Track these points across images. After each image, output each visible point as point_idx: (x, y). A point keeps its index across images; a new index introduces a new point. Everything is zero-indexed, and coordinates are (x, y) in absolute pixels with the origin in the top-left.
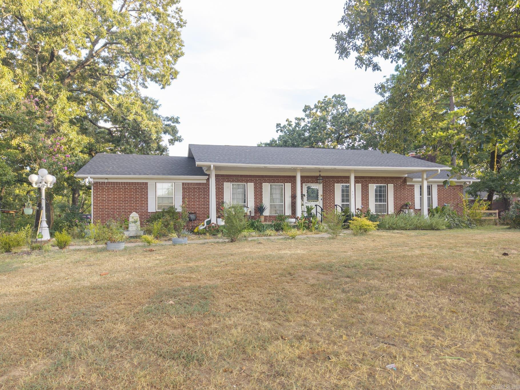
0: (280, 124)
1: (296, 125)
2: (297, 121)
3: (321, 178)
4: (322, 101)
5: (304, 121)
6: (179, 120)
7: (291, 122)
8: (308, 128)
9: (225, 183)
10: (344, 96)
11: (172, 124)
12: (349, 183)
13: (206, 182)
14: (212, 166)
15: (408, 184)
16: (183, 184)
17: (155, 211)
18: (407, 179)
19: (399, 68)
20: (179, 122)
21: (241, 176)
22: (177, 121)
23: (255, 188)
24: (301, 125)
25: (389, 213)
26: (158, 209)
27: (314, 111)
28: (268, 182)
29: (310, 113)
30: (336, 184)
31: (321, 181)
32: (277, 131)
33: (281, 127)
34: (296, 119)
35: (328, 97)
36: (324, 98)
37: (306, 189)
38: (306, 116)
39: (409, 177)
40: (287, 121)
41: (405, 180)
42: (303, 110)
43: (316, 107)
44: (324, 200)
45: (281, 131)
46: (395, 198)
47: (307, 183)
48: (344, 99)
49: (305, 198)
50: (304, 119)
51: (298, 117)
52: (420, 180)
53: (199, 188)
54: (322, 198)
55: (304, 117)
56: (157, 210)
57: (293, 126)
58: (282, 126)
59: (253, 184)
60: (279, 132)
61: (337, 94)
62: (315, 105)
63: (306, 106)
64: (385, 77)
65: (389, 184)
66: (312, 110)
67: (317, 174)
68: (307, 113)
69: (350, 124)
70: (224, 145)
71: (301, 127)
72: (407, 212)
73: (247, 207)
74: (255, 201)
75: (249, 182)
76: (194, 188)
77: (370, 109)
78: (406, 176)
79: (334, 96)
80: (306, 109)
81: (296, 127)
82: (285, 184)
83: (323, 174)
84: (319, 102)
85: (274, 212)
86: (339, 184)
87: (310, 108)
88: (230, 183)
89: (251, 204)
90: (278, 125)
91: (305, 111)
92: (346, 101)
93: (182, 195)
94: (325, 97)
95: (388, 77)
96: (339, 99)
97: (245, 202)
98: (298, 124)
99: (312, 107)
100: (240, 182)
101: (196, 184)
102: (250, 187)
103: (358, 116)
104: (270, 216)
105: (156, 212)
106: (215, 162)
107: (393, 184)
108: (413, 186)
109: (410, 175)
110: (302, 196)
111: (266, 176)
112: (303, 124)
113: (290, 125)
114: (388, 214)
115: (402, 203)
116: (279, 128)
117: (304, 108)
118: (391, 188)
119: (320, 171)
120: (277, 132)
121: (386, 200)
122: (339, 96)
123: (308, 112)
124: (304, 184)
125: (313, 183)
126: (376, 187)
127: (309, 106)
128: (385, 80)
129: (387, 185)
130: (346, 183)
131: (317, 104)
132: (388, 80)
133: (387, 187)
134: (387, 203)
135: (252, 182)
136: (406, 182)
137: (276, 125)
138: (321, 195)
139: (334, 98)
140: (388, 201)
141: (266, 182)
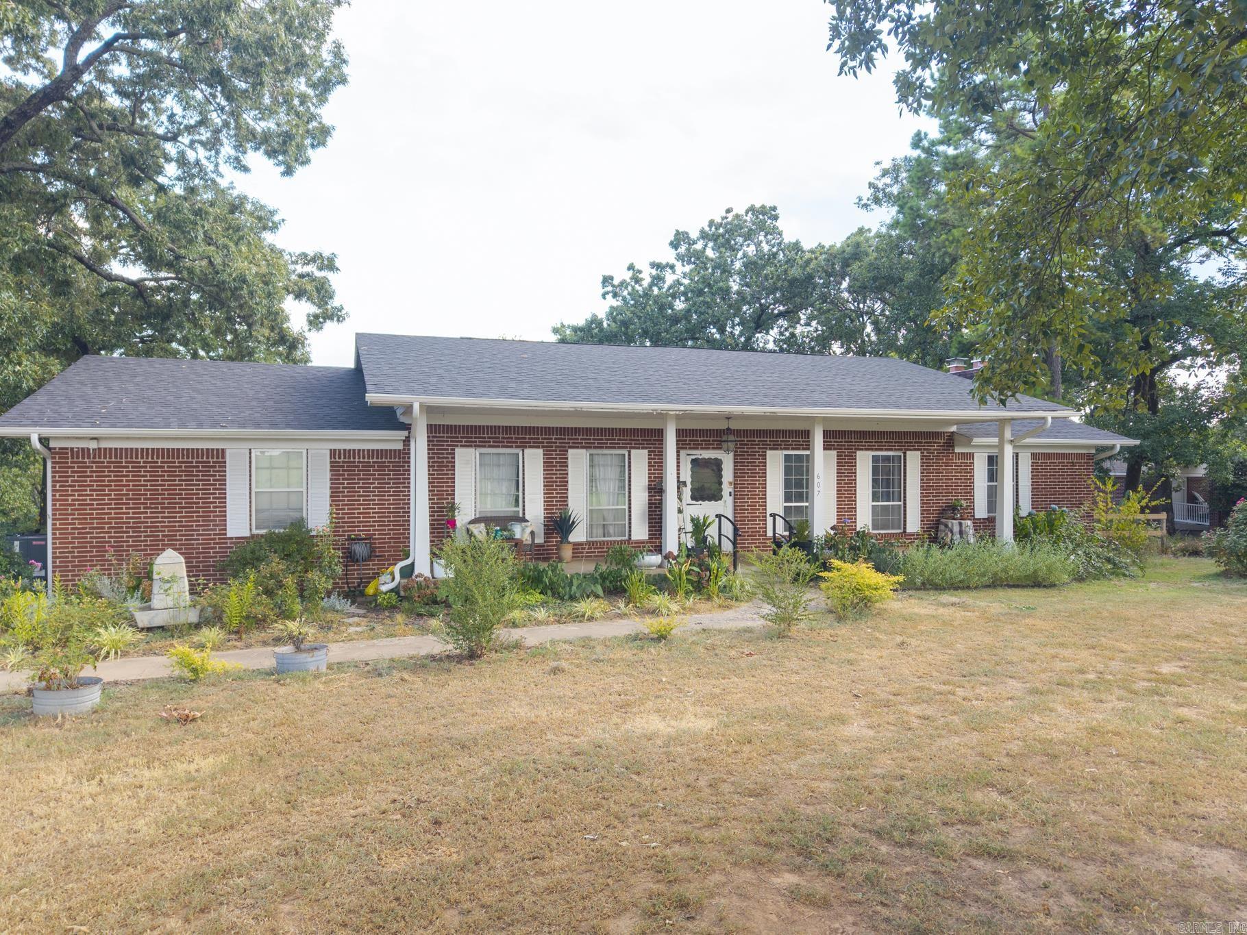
0: (612, 278)
1: (652, 282)
2: (654, 272)
3: (731, 438)
4: (720, 221)
5: (674, 272)
6: (338, 263)
7: (640, 272)
8: (682, 288)
9: (458, 451)
10: (774, 209)
11: (318, 274)
12: (808, 449)
13: (401, 448)
14: (416, 406)
15: (957, 450)
16: (333, 453)
17: (248, 535)
18: (956, 437)
19: (920, 140)
20: (337, 269)
21: (507, 429)
22: (329, 264)
23: (548, 464)
24: (664, 283)
25: (909, 530)
26: (257, 528)
27: (699, 246)
28: (582, 447)
29: (688, 250)
30: (769, 453)
31: (731, 445)
32: (604, 296)
33: (613, 286)
34: (654, 265)
35: (734, 213)
36: (724, 214)
37: (689, 466)
38: (680, 258)
39: (962, 432)
40: (629, 269)
41: (950, 440)
42: (671, 244)
43: (704, 235)
44: (737, 495)
45: (615, 295)
46: (926, 488)
47: (690, 448)
48: (776, 218)
49: (687, 492)
50: (672, 267)
51: (658, 261)
53: (382, 467)
54: (731, 490)
55: (672, 261)
56: (255, 532)
57: (646, 283)
58: (616, 282)
59: (540, 451)
60: (609, 297)
61: (758, 205)
62: (702, 232)
63: (678, 233)
64: (878, 163)
65: (908, 452)
66: (695, 243)
67: (723, 425)
68: (679, 250)
69: (788, 281)
70: (457, 335)
71: (666, 286)
72: (956, 529)
73: (524, 520)
75: (530, 447)
76: (367, 465)
77: (838, 245)
78: (954, 429)
79: (752, 209)
80: (679, 239)
81: (651, 286)
82: (633, 451)
83: (734, 425)
84: (711, 223)
85: (600, 531)
86: (779, 452)
87: (688, 237)
88: (472, 450)
89: (535, 509)
90: (607, 280)
91: (675, 245)
92: (780, 224)
93: (328, 485)
94: (728, 211)
95: (887, 164)
96: (764, 217)
97: (517, 504)
98: (658, 280)
99: (694, 235)
100: (503, 446)
101: (371, 453)
102: (533, 461)
103: (809, 261)
104: (589, 543)
105: (253, 536)
106: (425, 392)
107: (919, 453)
108: (971, 456)
109: (964, 429)
110: (681, 484)
111: (578, 431)
112: (670, 278)
113: (638, 281)
114: (905, 532)
115: (943, 502)
116: (610, 288)
117: (673, 238)
118: (914, 461)
119: (728, 418)
120: (604, 298)
121: (900, 495)
122: (763, 211)
123: (683, 249)
124: (683, 453)
125: (709, 448)
126: (875, 459)
127: (687, 233)
128: (877, 172)
129: (905, 453)
130: (799, 449)
131: (707, 229)
132: (885, 173)
133: (905, 459)
134: (905, 504)
135: (538, 447)
136: (953, 446)
137: (601, 279)
138: (730, 483)
139: (750, 214)
140: (905, 497)
141: (577, 447)
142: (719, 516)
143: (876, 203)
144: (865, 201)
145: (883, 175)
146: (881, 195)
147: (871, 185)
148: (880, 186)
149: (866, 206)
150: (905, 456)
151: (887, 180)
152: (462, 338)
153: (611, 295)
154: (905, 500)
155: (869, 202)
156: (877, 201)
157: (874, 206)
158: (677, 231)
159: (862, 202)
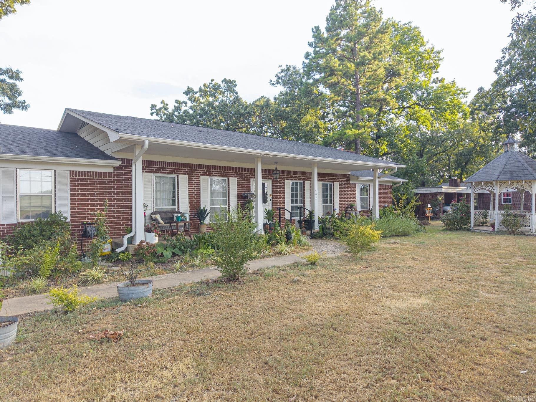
0: (156, 106)
1: (175, 109)
2: (176, 105)
3: (276, 173)
4: (209, 84)
5: (186, 106)
7: (167, 105)
8: (189, 114)
10: (235, 81)
11: (8, 80)
12: (303, 180)
13: (113, 171)
14: (147, 143)
15: (351, 182)
16: (72, 173)
17: (16, 222)
18: (350, 177)
19: (309, 56)
20: (22, 79)
21: (169, 164)
23: (190, 183)
24: (181, 110)
26: (21, 219)
27: (197, 95)
28: (207, 175)
29: (193, 96)
30: (286, 181)
32: (152, 114)
33: (157, 110)
34: (177, 102)
35: (215, 82)
36: (210, 82)
38: (190, 99)
39: (352, 175)
40: (162, 103)
41: (348, 178)
42: (185, 92)
43: (201, 90)
44: (273, 200)
45: (157, 114)
46: (341, 198)
48: (235, 86)
50: (186, 103)
51: (179, 100)
52: (372, 178)
53: (101, 182)
54: (271, 198)
55: (186, 100)
56: (20, 221)
57: (171, 110)
58: (158, 108)
59: (187, 176)
60: (154, 115)
61: (228, 79)
62: (200, 88)
63: (189, 88)
64: (280, 66)
65: (335, 183)
66: (196, 93)
68: (189, 96)
73: (179, 212)
74: (190, 203)
75: (182, 174)
76: (93, 181)
78: (350, 173)
79: (225, 80)
80: (189, 91)
81: (174, 111)
82: (230, 178)
84: (204, 85)
86: (289, 181)
87: (193, 90)
88: (152, 174)
89: (184, 207)
90: (153, 107)
91: (187, 93)
92: (236, 89)
93: (69, 192)
94: (212, 80)
95: (284, 67)
96: (230, 85)
97: (173, 204)
98: (177, 109)
99: (196, 89)
100: (168, 173)
101: (95, 174)
102: (184, 180)
105: (19, 223)
107: (338, 183)
108: (355, 185)
109: (355, 173)
111: (205, 166)
112: (184, 108)
113: (166, 109)
115: (346, 204)
116: (155, 111)
117: (186, 90)
118: (337, 185)
119: (276, 163)
120: (152, 115)
121: (332, 201)
122: (230, 82)
124: (252, 180)
126: (323, 184)
127: (192, 88)
128: (279, 70)
129: (333, 183)
130: (297, 180)
131: (203, 87)
132: (283, 71)
133: (333, 186)
134: (334, 205)
135: (185, 174)
136: (349, 181)
137: (150, 106)
138: (271, 195)
139: (224, 82)
140: (334, 202)
141: (205, 175)
143: (278, 84)
144: (273, 82)
145: (282, 72)
146: (280, 80)
147: (277, 75)
148: (280, 76)
149: (273, 84)
150: (333, 184)
151: (283, 74)
153: (155, 114)
154: (334, 203)
155: (275, 83)
156: (278, 82)
157: (276, 85)
158: (189, 87)
159: (272, 83)
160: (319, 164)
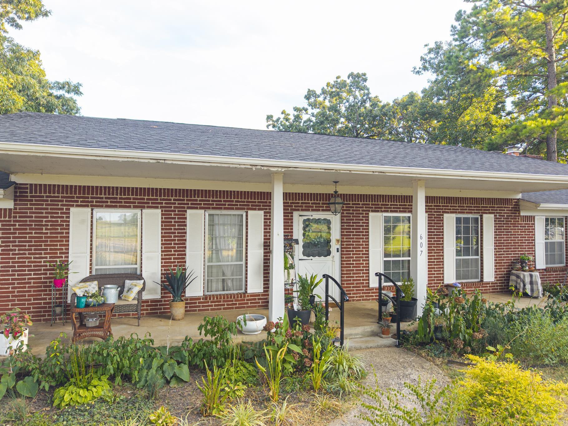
0: (272, 116)
1: (295, 119)
2: (296, 113)
3: (339, 200)
4: (333, 83)
5: (307, 113)
7: (288, 115)
8: (312, 123)
9: (73, 210)
10: (365, 75)
12: (411, 212)
13: (12, 206)
15: (522, 214)
18: (521, 203)
21: (125, 190)
23: (166, 224)
24: (301, 119)
25: (486, 280)
27: (321, 99)
28: (201, 208)
29: (315, 100)
30: (371, 214)
31: (338, 207)
33: (273, 121)
34: (296, 109)
35: (341, 79)
36: (336, 80)
37: (302, 226)
38: (310, 105)
39: (526, 198)
40: (282, 113)
41: (517, 206)
42: (306, 97)
43: (324, 92)
44: (344, 251)
45: (274, 126)
46: (498, 245)
47: (302, 210)
48: (365, 80)
49: (299, 249)
50: (306, 110)
51: (298, 106)
54: (338, 246)
55: (306, 106)
57: (291, 121)
58: (275, 119)
59: (159, 211)
61: (355, 73)
62: (323, 89)
63: (309, 91)
64: (426, 45)
65: (485, 215)
66: (319, 97)
67: (330, 190)
68: (310, 100)
69: (373, 117)
71: (303, 121)
72: (527, 280)
73: (140, 277)
75: (148, 207)
77: (400, 99)
78: (519, 196)
79: (351, 75)
80: (310, 94)
82: (250, 212)
83: (342, 190)
84: (328, 85)
85: (220, 286)
86: (379, 214)
87: (315, 93)
88: (89, 209)
89: (153, 265)
90: (269, 118)
91: (307, 97)
92: (367, 84)
94: (338, 78)
95: (432, 45)
96: (359, 80)
98: (297, 118)
99: (319, 92)
100: (121, 206)
102: (152, 219)
103: (384, 107)
104: (205, 297)
107: (493, 215)
108: (532, 218)
109: (532, 196)
110: (289, 242)
111: (197, 192)
112: (305, 117)
113: (287, 120)
114: (482, 281)
115: (512, 256)
116: (271, 122)
117: (306, 94)
118: (489, 221)
119: (336, 182)
120: (268, 127)
121: (479, 251)
122: (358, 76)
123: (312, 100)
124: (296, 214)
125: (319, 210)
126: (458, 220)
127: (314, 91)
128: (426, 50)
129: (481, 216)
130: (396, 212)
131: (326, 88)
132: (430, 51)
133: (482, 221)
134: (482, 258)
135: (157, 208)
136: (519, 211)
137: (266, 117)
138: (338, 241)
139: (351, 78)
140: (482, 252)
141: (196, 208)
142: (326, 277)
143: (424, 70)
144: (418, 69)
145: (429, 53)
146: (427, 65)
147: (422, 59)
148: (427, 59)
149: (418, 72)
150: (482, 218)
151: (432, 55)
152: (118, 119)
153: (272, 126)
154: (482, 255)
155: (420, 70)
156: (425, 68)
157: (423, 72)
158: (309, 89)
159: (416, 70)
160: (428, 182)
